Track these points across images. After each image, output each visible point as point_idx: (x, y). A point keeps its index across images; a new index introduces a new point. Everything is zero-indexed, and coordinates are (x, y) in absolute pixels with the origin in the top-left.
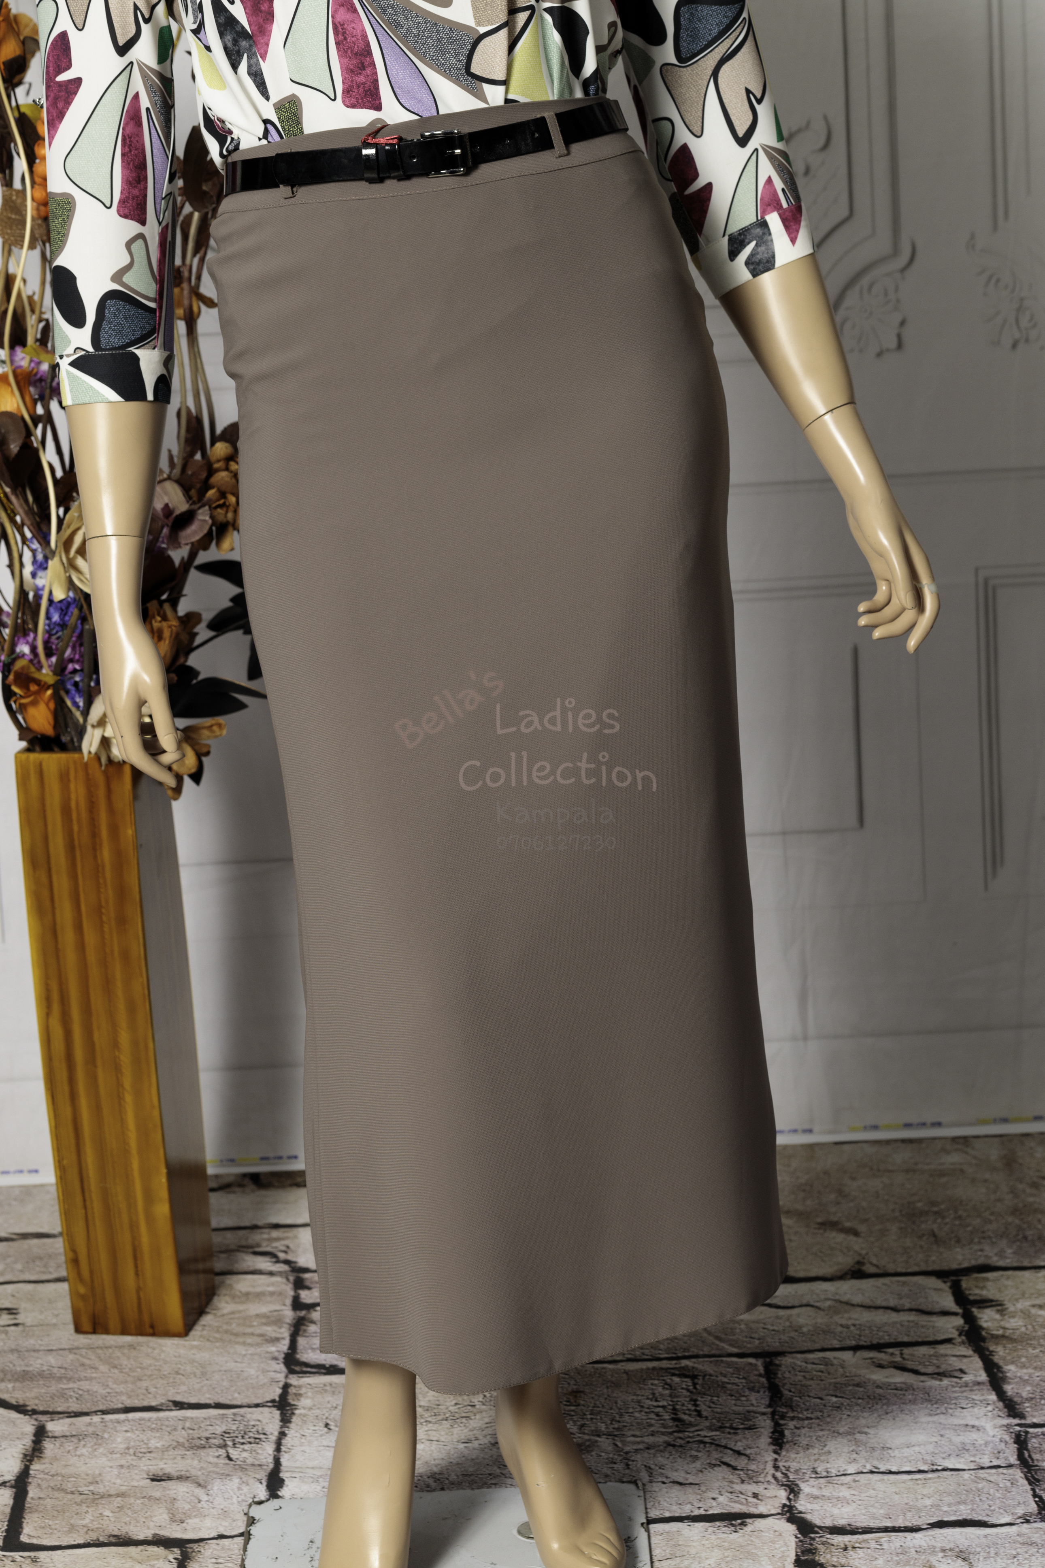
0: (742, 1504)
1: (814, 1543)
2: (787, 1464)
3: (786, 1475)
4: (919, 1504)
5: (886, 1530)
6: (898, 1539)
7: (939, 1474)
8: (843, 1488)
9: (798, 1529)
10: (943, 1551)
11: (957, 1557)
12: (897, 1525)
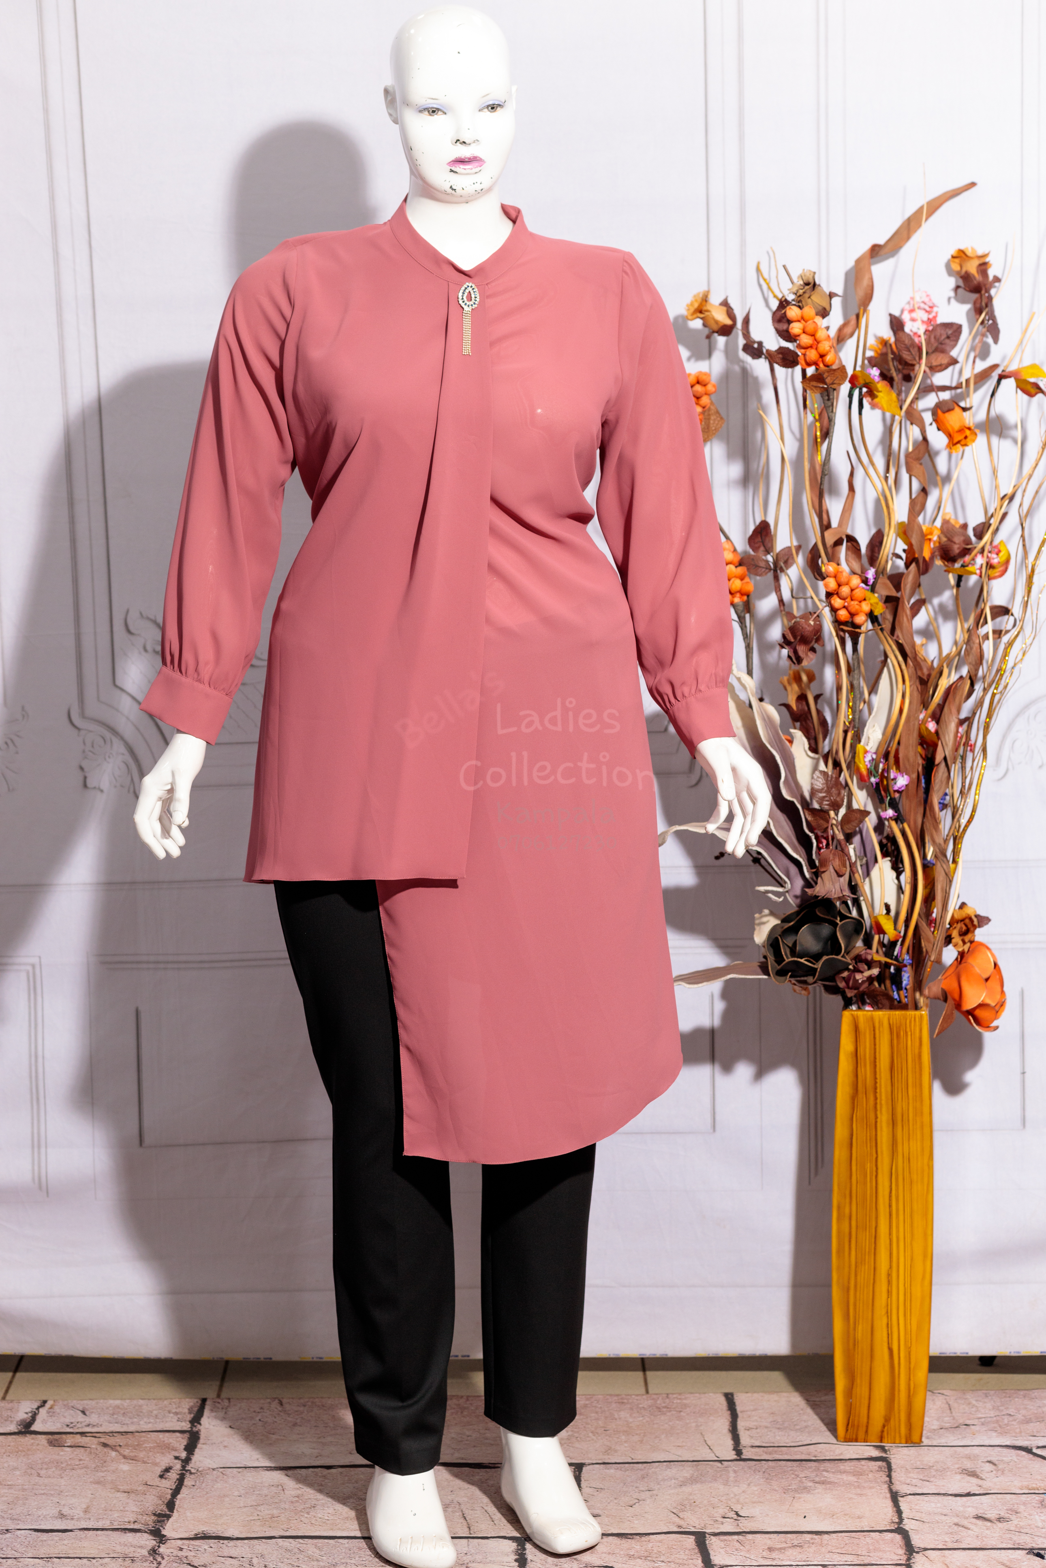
0: (193, 1545)
1: (153, 1525)
2: (151, 1565)
3: (154, 1559)
4: (73, 1541)
5: (103, 1530)
6: (100, 1525)
7: (47, 1556)
8: (120, 1551)
9: (160, 1531)
10: (72, 1519)
11: (66, 1516)
12: (95, 1532)
